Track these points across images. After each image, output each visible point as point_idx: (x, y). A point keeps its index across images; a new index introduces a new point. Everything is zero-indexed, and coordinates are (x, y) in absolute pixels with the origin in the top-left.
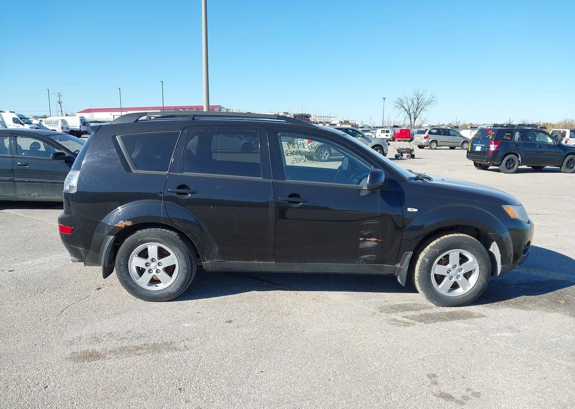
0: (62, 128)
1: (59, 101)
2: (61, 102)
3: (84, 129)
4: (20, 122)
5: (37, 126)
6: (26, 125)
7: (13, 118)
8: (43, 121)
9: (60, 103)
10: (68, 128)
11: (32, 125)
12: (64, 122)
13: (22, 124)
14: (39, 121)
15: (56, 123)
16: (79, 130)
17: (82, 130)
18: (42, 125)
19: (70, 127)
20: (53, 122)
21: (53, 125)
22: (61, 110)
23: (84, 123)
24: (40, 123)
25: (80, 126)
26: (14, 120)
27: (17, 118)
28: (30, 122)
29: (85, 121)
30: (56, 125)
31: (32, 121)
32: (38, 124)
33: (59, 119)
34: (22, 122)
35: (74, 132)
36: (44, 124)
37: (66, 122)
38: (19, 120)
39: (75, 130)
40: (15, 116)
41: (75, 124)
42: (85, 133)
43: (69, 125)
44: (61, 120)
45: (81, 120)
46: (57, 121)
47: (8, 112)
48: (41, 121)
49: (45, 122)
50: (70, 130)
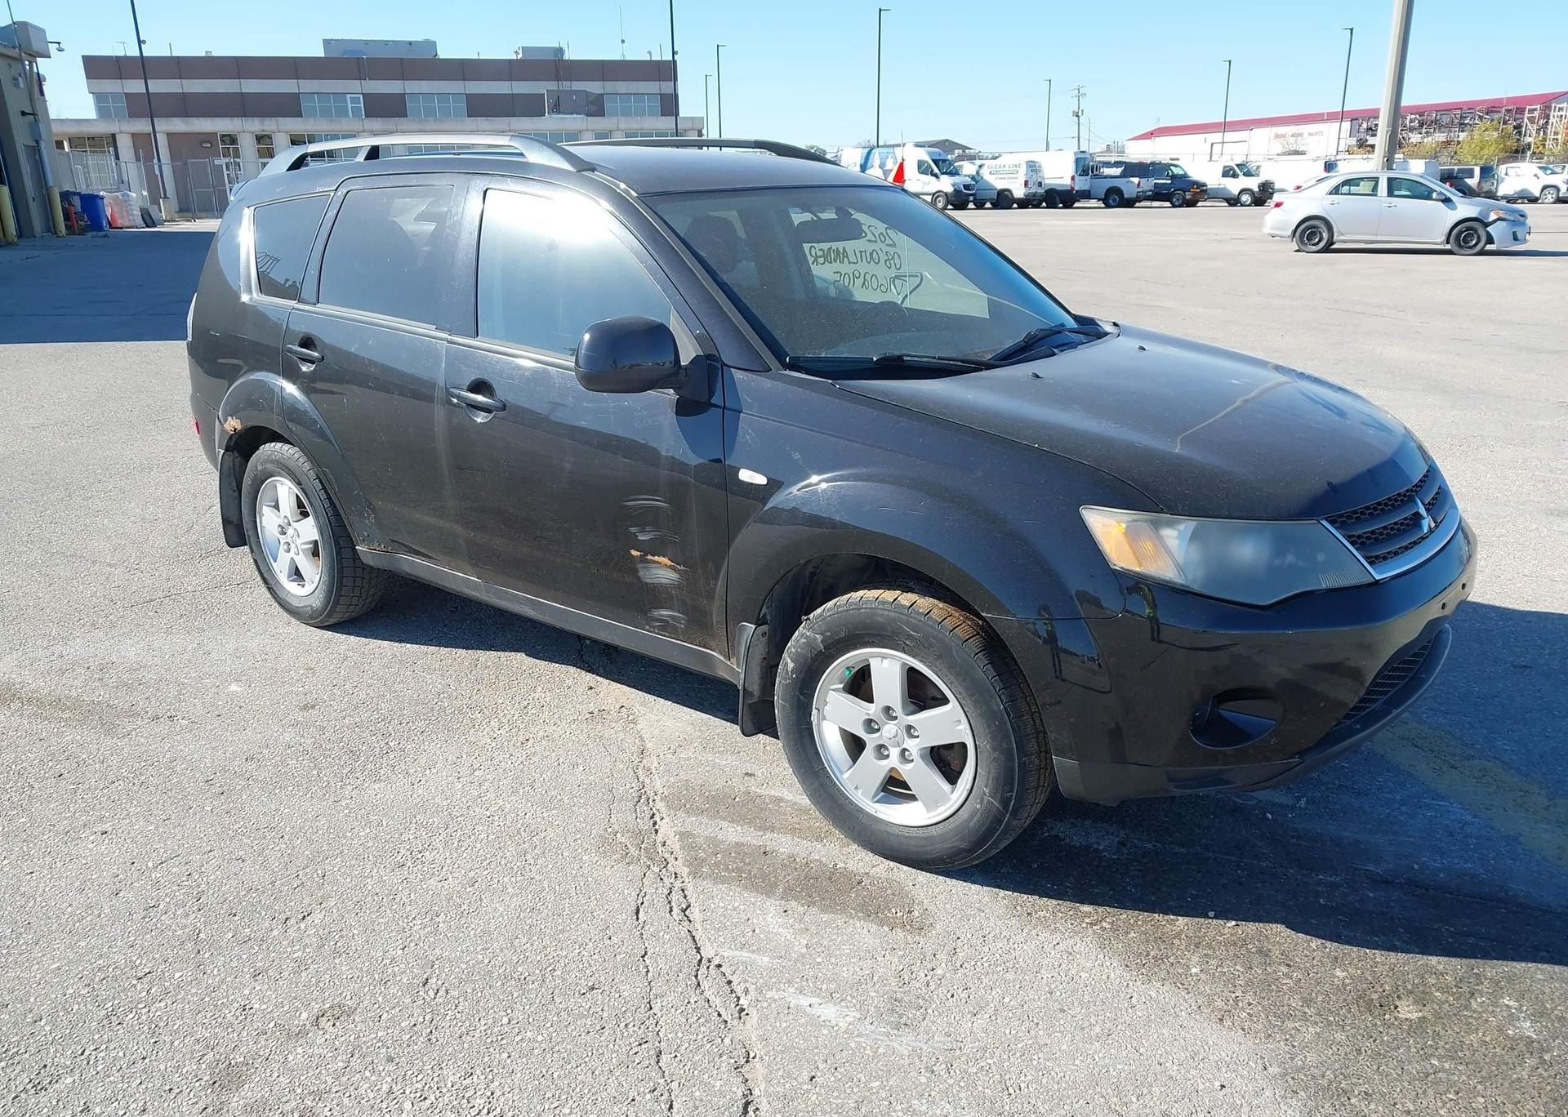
0: (1026, 184)
1: (1076, 110)
2: (1080, 114)
3: (1082, 184)
4: (932, 171)
5: (970, 180)
6: (944, 178)
7: (919, 161)
8: (985, 167)
9: (1078, 116)
10: (1040, 184)
11: (957, 177)
12: (1033, 167)
13: (936, 176)
14: (976, 168)
15: (1014, 171)
16: (1069, 188)
17: (1076, 189)
18: (982, 178)
19: (1047, 181)
20: (1007, 168)
21: (1007, 176)
22: (1077, 136)
23: (1085, 167)
24: (978, 173)
25: (1073, 178)
26: (919, 167)
27: (927, 162)
28: (956, 170)
29: (1087, 163)
30: (1013, 176)
31: (961, 166)
32: (974, 173)
33: (1022, 159)
34: (936, 170)
35: (1055, 195)
36: (985, 174)
37: (1040, 166)
38: (930, 167)
39: (1059, 189)
40: (923, 155)
41: (1060, 172)
42: (1086, 195)
43: (1045, 177)
44: (1027, 162)
45: (1077, 159)
46: (1016, 166)
47: (910, 147)
48: (980, 166)
49: (990, 170)
50: (1046, 189)
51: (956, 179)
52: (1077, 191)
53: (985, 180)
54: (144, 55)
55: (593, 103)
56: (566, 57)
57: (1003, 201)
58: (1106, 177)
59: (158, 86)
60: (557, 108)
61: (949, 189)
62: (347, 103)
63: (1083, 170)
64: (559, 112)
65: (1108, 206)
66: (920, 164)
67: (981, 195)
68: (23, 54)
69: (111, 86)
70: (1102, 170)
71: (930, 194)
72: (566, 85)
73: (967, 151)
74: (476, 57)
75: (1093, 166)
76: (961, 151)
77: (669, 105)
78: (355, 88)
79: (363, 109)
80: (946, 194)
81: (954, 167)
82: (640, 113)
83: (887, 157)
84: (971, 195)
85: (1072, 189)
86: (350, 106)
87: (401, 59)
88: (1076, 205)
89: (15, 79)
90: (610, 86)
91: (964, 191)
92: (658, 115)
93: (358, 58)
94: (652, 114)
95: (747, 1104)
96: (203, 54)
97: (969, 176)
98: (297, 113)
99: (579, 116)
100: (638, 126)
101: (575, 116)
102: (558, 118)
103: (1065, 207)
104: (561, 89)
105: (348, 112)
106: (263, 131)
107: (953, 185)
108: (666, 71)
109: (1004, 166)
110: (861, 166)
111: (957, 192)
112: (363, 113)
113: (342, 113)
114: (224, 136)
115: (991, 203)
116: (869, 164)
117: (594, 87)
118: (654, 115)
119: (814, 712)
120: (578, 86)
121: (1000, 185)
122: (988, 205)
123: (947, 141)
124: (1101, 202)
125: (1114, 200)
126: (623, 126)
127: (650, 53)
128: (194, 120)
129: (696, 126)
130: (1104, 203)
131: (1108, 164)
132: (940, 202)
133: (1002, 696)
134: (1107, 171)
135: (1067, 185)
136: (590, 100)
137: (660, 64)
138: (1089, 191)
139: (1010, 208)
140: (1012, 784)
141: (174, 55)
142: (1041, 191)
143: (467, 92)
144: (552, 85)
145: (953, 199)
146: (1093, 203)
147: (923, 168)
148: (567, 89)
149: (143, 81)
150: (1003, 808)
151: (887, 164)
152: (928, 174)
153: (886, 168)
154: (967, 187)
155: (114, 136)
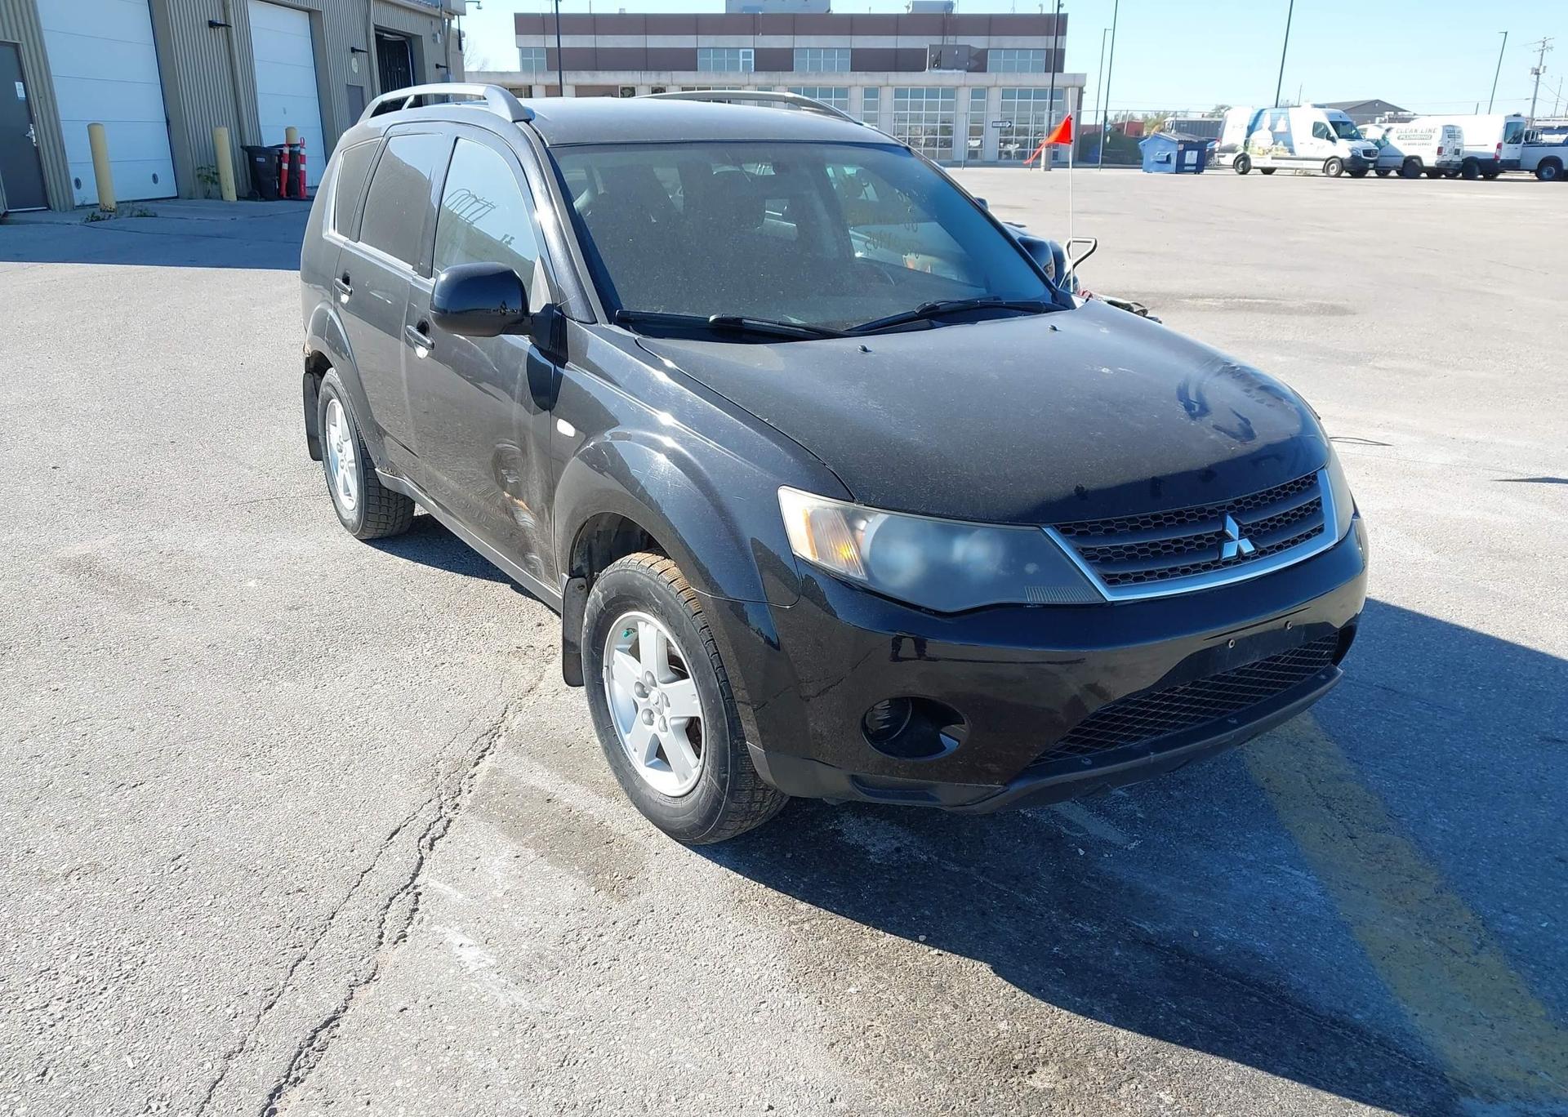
0: (1440, 150)
1: (1536, 67)
2: (1541, 71)
3: (1510, 153)
4: (1329, 134)
5: (1374, 145)
6: (1342, 142)
7: (1315, 123)
8: (1393, 131)
9: (1538, 74)
10: (1457, 152)
11: (1358, 141)
12: (1451, 133)
13: (1333, 140)
14: (1382, 132)
15: (1426, 137)
16: (1494, 157)
17: (1502, 158)
18: (1388, 143)
19: (1466, 149)
20: (1419, 133)
21: (1417, 141)
22: (1532, 96)
23: (1516, 132)
24: (1384, 138)
25: (1499, 146)
26: (1315, 129)
27: (1324, 124)
28: (1358, 133)
29: (1520, 128)
30: (1425, 141)
31: (1365, 130)
32: (1380, 138)
33: (1438, 124)
34: (1333, 133)
35: (1475, 165)
36: (1394, 141)
37: (1459, 132)
38: (1327, 129)
39: (1479, 158)
40: (1322, 117)
41: (1484, 139)
42: (1514, 165)
43: (1465, 144)
44: (1444, 127)
45: (1508, 124)
46: (1430, 131)
47: (1306, 107)
48: (1388, 130)
49: (1398, 135)
50: (1464, 158)
51: (1356, 144)
52: (1502, 161)
53: (1392, 146)
54: (560, 12)
55: (975, 58)
56: (955, 11)
57: (1410, 169)
58: (1544, 145)
59: (568, 42)
60: (938, 64)
61: (1346, 155)
62: (739, 58)
63: (1514, 138)
64: (939, 67)
65: (1541, 179)
66: (1316, 126)
67: (1384, 162)
68: (443, 13)
69: (535, 41)
70: (1540, 137)
71: (1323, 160)
72: (951, 40)
73: (1400, 113)
74: (867, 12)
75: (1528, 132)
76: (1393, 113)
77: (1055, 60)
78: (749, 43)
79: (753, 63)
80: (1341, 160)
81: (1357, 131)
82: (1023, 69)
83: (1279, 118)
84: (1372, 162)
85: (1497, 158)
86: (741, 60)
87: (794, 15)
88: (1500, 176)
89: (435, 35)
90: (995, 41)
91: (1363, 157)
92: (1041, 72)
93: (754, 14)
94: (1035, 70)
95: (334, 1019)
96: (617, 12)
97: (1372, 141)
98: (692, 67)
99: (959, 71)
100: (1018, 83)
101: (955, 71)
102: (937, 74)
103: (1486, 178)
104: (945, 43)
105: (739, 65)
106: (659, 84)
107: (1351, 151)
108: (1055, 25)
109: (1416, 131)
110: (1248, 127)
111: (1355, 158)
112: (753, 66)
113: (733, 67)
114: (624, 89)
115: (1397, 172)
116: (1258, 125)
117: (978, 42)
118: (1038, 72)
119: (605, 669)
120: (963, 40)
121: (1407, 151)
122: (1393, 173)
123: (1377, 101)
124: (1534, 174)
125: (1550, 172)
126: (1001, 82)
127: (1041, 6)
128: (600, 73)
129: (1078, 83)
130: (1537, 176)
131: (1549, 130)
132: (1333, 168)
133: (719, 675)
134: (1546, 138)
135: (1492, 154)
136: (972, 55)
137: (1049, 17)
138: (1518, 161)
139: (1417, 177)
140: (726, 766)
141: (593, 12)
142: (1458, 159)
143: (853, 47)
144: (936, 40)
145: (1350, 165)
146: (1527, 175)
147: (1319, 131)
148: (951, 44)
149: (556, 36)
150: (722, 790)
151: (1278, 126)
152: (1323, 138)
153: (1277, 130)
154: (1367, 153)
155: (530, 87)
